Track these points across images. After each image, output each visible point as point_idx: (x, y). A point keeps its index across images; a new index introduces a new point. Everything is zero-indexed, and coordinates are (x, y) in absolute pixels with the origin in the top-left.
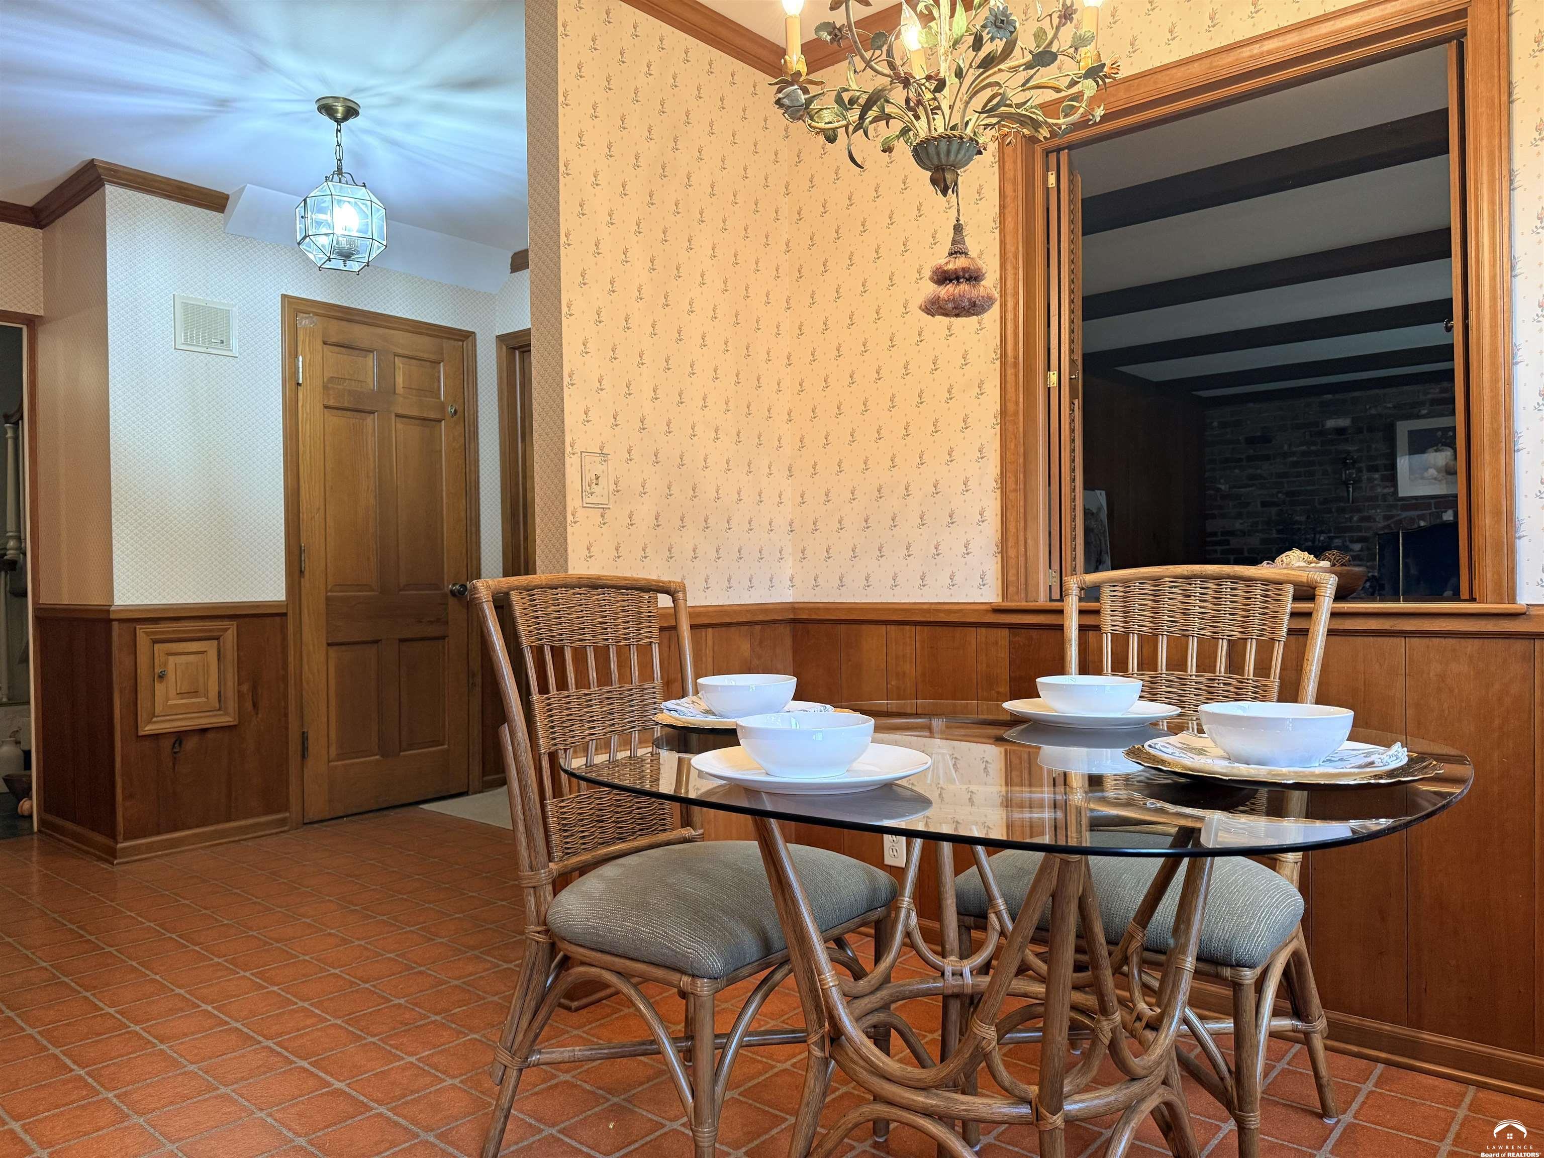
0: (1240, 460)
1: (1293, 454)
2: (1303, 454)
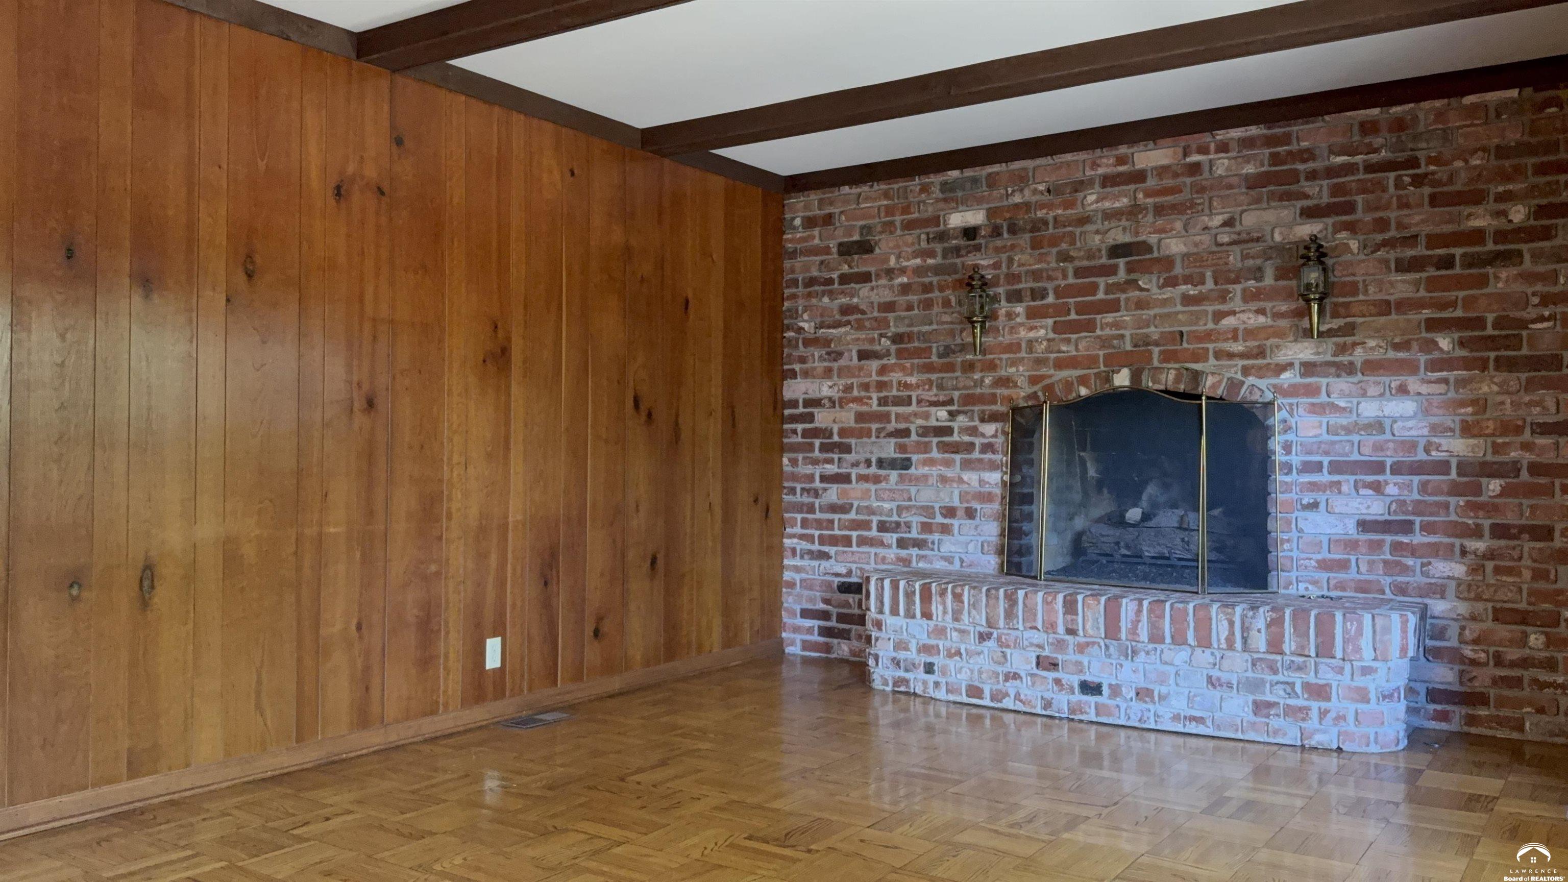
0: (830, 281)
1: (903, 271)
2: (918, 271)
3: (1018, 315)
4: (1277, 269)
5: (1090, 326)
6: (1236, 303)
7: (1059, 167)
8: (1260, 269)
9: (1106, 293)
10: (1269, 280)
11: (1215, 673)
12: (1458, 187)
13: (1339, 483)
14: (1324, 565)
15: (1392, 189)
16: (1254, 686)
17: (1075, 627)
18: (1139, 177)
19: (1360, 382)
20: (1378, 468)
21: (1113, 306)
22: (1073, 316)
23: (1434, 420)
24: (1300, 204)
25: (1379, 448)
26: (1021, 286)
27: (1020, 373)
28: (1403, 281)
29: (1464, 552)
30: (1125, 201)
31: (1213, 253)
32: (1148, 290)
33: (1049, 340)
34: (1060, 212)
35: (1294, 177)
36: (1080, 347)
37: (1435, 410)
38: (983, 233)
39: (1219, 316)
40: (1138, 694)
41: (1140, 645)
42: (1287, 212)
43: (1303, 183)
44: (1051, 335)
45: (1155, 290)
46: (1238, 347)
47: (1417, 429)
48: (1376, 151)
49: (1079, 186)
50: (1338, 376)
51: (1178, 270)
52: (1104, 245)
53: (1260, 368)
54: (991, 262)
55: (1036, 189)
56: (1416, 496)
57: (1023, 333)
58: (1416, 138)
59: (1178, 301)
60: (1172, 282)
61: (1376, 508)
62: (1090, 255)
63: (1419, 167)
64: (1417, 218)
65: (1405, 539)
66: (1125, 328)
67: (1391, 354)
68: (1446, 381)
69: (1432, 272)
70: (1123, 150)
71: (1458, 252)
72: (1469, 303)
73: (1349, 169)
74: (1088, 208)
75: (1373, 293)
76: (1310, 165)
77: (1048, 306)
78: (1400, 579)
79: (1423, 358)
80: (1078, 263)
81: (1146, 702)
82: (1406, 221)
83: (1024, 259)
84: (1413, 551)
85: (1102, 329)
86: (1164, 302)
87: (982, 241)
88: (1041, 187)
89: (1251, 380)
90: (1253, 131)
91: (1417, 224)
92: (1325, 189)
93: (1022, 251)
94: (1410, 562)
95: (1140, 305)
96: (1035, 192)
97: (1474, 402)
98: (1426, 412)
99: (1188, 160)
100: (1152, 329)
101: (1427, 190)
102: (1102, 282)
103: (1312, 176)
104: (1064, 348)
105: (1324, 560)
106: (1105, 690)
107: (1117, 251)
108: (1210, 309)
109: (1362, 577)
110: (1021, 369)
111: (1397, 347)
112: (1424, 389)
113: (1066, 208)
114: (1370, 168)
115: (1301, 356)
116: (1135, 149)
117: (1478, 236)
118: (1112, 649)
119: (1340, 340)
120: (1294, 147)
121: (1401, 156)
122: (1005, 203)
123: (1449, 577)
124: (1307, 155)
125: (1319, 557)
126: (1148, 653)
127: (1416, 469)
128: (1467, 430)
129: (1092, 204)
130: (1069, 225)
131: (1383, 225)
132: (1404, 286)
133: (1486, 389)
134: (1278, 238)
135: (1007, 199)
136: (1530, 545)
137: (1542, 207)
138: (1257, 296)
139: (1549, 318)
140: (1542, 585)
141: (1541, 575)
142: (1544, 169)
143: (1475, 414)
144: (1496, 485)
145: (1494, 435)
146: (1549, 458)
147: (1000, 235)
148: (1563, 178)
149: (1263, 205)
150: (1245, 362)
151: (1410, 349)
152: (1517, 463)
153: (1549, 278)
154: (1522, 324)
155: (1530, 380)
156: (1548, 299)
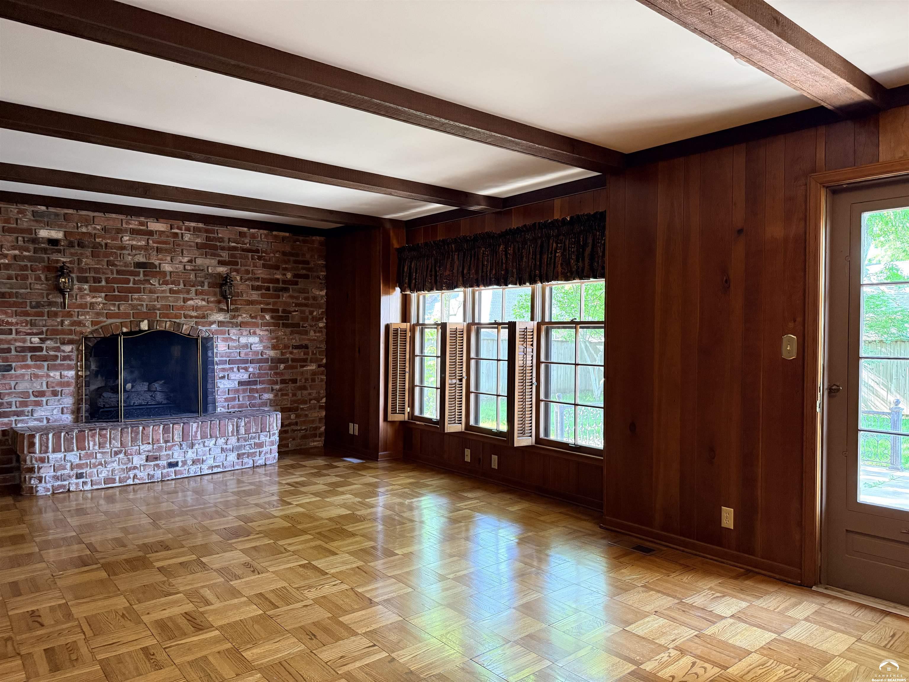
2: (17, 258)
3: (86, 290)
4: (209, 283)
5: (126, 299)
6: (192, 295)
7: (108, 219)
8: (203, 282)
9: (134, 284)
10: (206, 287)
11: (225, 446)
12: (271, 263)
13: (233, 368)
14: (226, 400)
15: (250, 259)
16: (239, 448)
17: (169, 439)
18: (151, 233)
19: (240, 330)
20: (245, 361)
21: (138, 291)
22: (116, 293)
23: (264, 344)
24: (218, 258)
25: (246, 354)
26: (87, 275)
27: (87, 319)
28: (255, 294)
29: (272, 390)
30: (143, 243)
31: (183, 273)
32: (155, 285)
33: (104, 304)
34: (109, 241)
35: (215, 248)
36: (121, 308)
37: (265, 341)
38: (62, 244)
39: (185, 300)
40: (193, 462)
41: (196, 441)
42: (214, 262)
43: (219, 251)
44: (104, 302)
45: (157, 285)
46: (194, 314)
47: (258, 347)
48: (245, 244)
49: (119, 231)
50: (232, 327)
51: (168, 278)
52: (132, 262)
53: (203, 323)
54: (68, 260)
55: (95, 227)
56: (258, 371)
57: (89, 299)
58: (258, 242)
59: (168, 291)
60: (166, 283)
61: (245, 376)
62: (126, 265)
63: (259, 253)
64: (260, 271)
65: (255, 387)
66: (144, 302)
67: (250, 320)
68: (268, 330)
69: (264, 291)
70: (142, 219)
71: (271, 285)
72: (275, 304)
73: (235, 249)
74: (124, 243)
75: (245, 297)
76: (222, 244)
77: (103, 286)
78: (253, 402)
79: (260, 321)
80: (119, 268)
81: (197, 465)
82: (256, 272)
83: (87, 261)
84: (257, 391)
85: (132, 301)
86: (163, 291)
87: (62, 248)
88: (98, 227)
89: (200, 327)
90: (201, 225)
91: (259, 274)
92: (227, 255)
93: (87, 257)
94: (256, 395)
95: (151, 292)
96: (95, 228)
97: (277, 338)
98: (261, 341)
99: (172, 231)
100: (156, 303)
101: (262, 262)
102: (131, 278)
103: (223, 249)
104: (113, 308)
105: (227, 398)
106: (180, 464)
107: (139, 265)
108: (182, 296)
109: (240, 403)
110: (88, 317)
111: (252, 317)
112: (261, 333)
113: (112, 241)
114: (243, 250)
115: (219, 319)
116: (149, 220)
117: (277, 281)
118: (184, 446)
119: (233, 313)
120: (216, 235)
121: (254, 248)
122: (76, 230)
123: (268, 399)
124: (221, 240)
125: (225, 397)
126: (199, 444)
127: (259, 361)
128: (274, 348)
129: (126, 241)
130: (115, 249)
131: (247, 272)
132: (255, 295)
133: (280, 334)
134: (210, 271)
135: (78, 229)
136: (291, 386)
137: (295, 274)
138: (202, 293)
139: (297, 311)
140: (294, 398)
141: (294, 395)
142: (295, 262)
143: (276, 342)
144: (282, 366)
145: (282, 349)
146: (297, 356)
147: (73, 246)
148: (301, 266)
149: (204, 256)
150: (197, 320)
151: (256, 319)
152: (288, 358)
153: (297, 298)
154: (290, 312)
155: (292, 331)
156: (297, 305)
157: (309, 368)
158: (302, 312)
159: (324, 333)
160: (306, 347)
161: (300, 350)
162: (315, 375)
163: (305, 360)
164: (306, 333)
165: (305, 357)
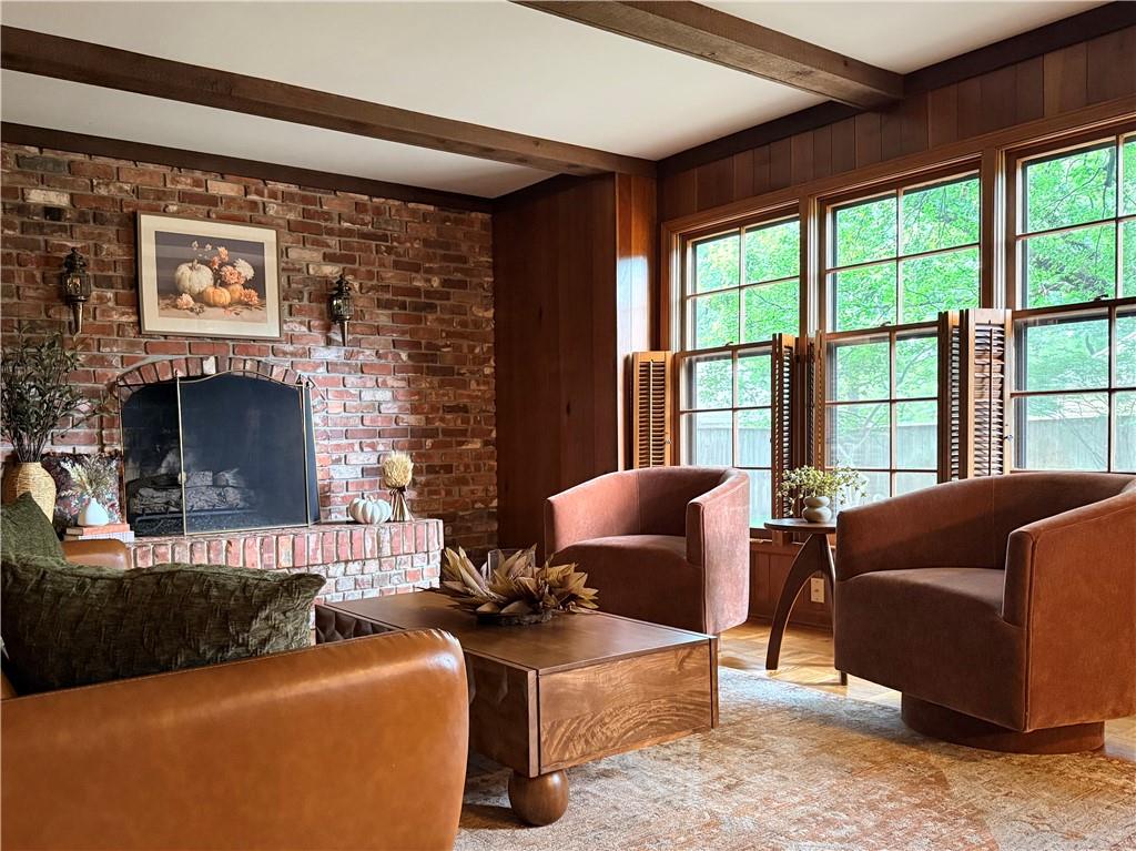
3: (109, 300)
4: (310, 294)
7: (142, 173)
8: (301, 292)
10: (305, 302)
11: (359, 577)
12: (406, 259)
13: (352, 444)
15: (374, 252)
18: (213, 201)
19: (361, 378)
20: (372, 434)
23: (400, 404)
24: (325, 250)
25: (373, 421)
26: (111, 273)
27: (114, 353)
28: (382, 314)
35: (318, 230)
37: (400, 397)
38: (68, 216)
42: (317, 255)
43: (325, 236)
46: (288, 348)
47: (391, 409)
48: (366, 224)
49: (162, 195)
50: (350, 373)
53: (303, 364)
54: (79, 246)
55: (121, 188)
57: (115, 317)
58: (386, 222)
61: (372, 460)
63: (388, 241)
64: (390, 274)
67: (376, 361)
68: (403, 379)
69: (396, 310)
70: (198, 174)
71: (408, 300)
72: (412, 332)
73: (349, 232)
75: (367, 320)
76: (328, 224)
79: (392, 363)
82: (384, 275)
83: (113, 249)
87: (68, 224)
88: (127, 187)
89: (299, 372)
90: (293, 188)
91: (389, 278)
92: (338, 243)
93: (109, 241)
96: (120, 190)
98: (395, 398)
99: (248, 197)
101: (393, 257)
103: (330, 232)
105: (345, 497)
110: (115, 350)
111: (379, 356)
112: (396, 384)
114: (363, 235)
115: (329, 358)
116: (209, 177)
117: (416, 292)
119: (352, 348)
120: (318, 208)
121: (380, 232)
122: (90, 192)
124: (327, 216)
125: (342, 495)
127: (393, 433)
128: (415, 410)
131: (370, 275)
132: (383, 318)
133: (423, 385)
134: (311, 272)
135: (92, 191)
136: (444, 476)
137: (445, 280)
138: (300, 311)
139: (449, 346)
140: (449, 499)
141: (449, 493)
142: (445, 258)
143: (420, 400)
144: (429, 442)
145: (428, 413)
146: (451, 426)
147: (86, 222)
148: (453, 265)
149: (301, 245)
150: (293, 359)
151: (386, 359)
152: (437, 429)
153: (450, 322)
154: (438, 348)
155: (442, 381)
156: (449, 335)
157: (470, 446)
158: (457, 348)
159: (493, 386)
160: (465, 409)
161: (456, 415)
162: (480, 459)
163: (463, 433)
164: (465, 385)
165: (464, 427)
